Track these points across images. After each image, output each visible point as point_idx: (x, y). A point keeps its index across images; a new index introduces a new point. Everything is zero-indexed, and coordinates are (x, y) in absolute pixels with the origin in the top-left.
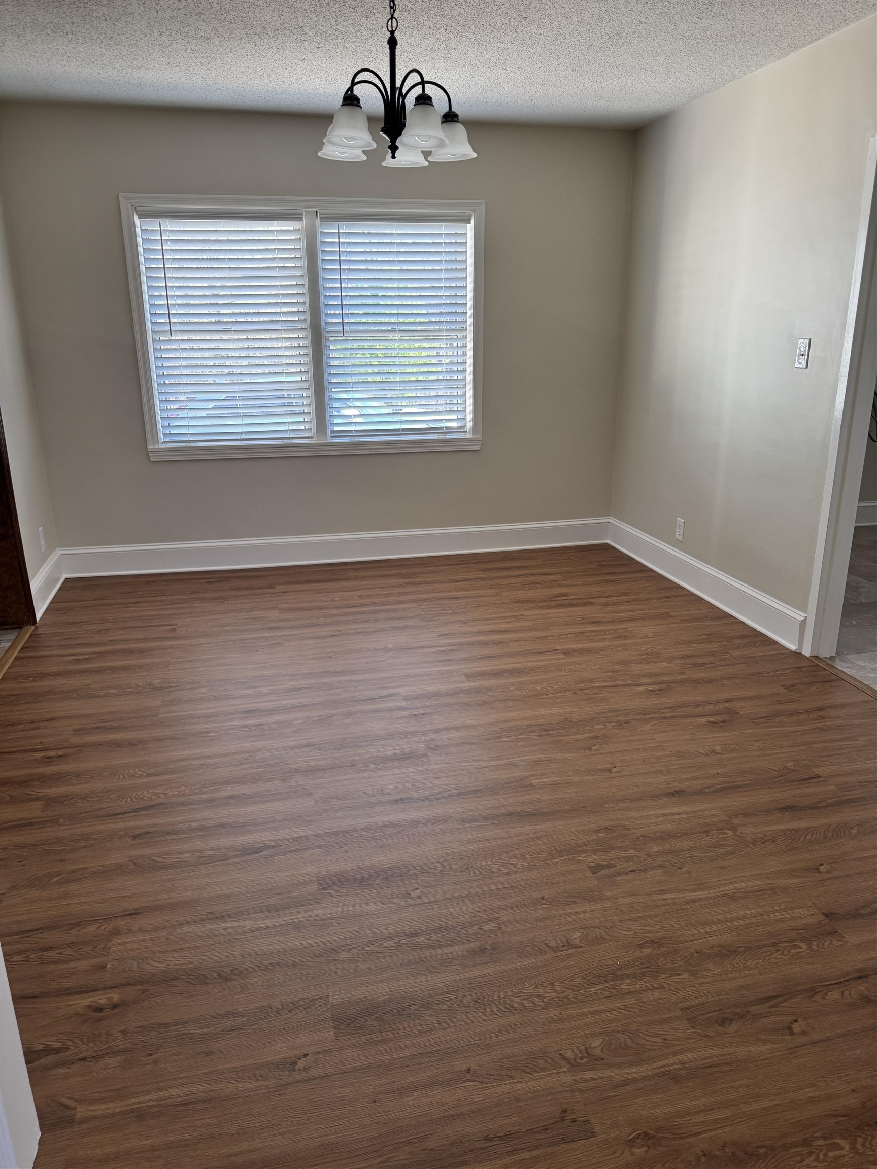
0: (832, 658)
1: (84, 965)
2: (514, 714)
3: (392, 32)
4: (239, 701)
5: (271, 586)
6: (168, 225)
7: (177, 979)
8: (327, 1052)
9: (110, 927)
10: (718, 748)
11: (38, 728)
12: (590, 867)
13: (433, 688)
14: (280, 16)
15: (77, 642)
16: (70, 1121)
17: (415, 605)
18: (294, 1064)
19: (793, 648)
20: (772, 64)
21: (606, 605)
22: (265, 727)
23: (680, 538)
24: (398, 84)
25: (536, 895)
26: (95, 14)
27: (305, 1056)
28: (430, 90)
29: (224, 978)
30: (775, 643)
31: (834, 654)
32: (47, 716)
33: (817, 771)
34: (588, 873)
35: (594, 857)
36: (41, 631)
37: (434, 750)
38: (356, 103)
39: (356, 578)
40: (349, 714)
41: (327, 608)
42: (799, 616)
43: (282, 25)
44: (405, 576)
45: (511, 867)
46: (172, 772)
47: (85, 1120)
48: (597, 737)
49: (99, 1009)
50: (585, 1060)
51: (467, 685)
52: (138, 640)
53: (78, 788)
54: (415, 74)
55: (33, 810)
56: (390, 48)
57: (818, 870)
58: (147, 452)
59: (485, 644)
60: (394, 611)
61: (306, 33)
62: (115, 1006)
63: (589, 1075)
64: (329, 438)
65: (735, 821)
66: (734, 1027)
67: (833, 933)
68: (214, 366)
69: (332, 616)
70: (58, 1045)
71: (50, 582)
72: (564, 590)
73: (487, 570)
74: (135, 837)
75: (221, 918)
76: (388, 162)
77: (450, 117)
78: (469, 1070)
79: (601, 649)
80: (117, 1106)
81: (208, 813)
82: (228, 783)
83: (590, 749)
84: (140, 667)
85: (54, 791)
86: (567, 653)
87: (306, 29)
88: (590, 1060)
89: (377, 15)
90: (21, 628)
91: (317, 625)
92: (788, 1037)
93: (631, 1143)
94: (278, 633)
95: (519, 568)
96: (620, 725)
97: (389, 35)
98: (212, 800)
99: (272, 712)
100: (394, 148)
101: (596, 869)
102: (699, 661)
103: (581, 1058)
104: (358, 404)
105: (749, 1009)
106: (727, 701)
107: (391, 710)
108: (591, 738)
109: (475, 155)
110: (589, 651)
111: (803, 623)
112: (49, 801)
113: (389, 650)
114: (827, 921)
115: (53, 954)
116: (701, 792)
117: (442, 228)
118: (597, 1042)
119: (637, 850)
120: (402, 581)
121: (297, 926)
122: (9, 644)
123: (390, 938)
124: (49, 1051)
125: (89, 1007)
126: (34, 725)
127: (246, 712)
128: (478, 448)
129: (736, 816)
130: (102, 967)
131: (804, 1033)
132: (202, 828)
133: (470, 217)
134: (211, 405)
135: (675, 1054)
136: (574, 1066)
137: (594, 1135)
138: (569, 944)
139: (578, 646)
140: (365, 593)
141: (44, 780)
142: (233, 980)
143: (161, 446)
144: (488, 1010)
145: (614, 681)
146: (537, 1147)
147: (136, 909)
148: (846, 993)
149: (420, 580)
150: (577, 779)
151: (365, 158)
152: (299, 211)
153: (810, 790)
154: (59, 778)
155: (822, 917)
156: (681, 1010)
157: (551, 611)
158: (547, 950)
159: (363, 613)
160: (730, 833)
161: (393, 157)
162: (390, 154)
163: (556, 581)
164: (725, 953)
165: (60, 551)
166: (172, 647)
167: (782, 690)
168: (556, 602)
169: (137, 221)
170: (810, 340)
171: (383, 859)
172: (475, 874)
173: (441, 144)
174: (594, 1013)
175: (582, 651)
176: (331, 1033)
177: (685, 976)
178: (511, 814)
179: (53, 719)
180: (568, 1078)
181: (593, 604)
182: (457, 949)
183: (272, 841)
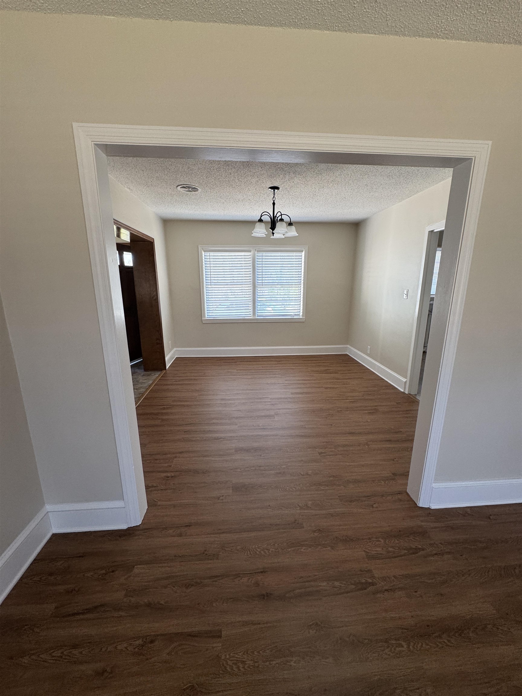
0: (416, 395)
1: (166, 465)
2: (304, 406)
3: (274, 201)
4: (220, 396)
5: (236, 362)
6: (212, 254)
7: (190, 471)
8: (229, 496)
9: (174, 455)
10: (369, 421)
11: (162, 399)
12: (319, 453)
13: (280, 396)
14: (243, 197)
15: (177, 376)
16: (156, 505)
17: (279, 370)
18: (219, 498)
19: (402, 391)
20: (397, 204)
21: (342, 374)
22: (226, 404)
23: (369, 353)
24: (275, 215)
25: (300, 459)
26: (192, 198)
27: (223, 496)
28: (283, 217)
29: (204, 473)
30: (397, 389)
31: (416, 393)
32: (166, 396)
33: (401, 430)
34: (318, 454)
35: (321, 450)
36: (167, 372)
37: (277, 415)
38: (262, 221)
39: (262, 361)
40: (252, 402)
41: (251, 370)
42: (404, 380)
43: (244, 199)
44: (277, 361)
45: (294, 451)
46: (198, 415)
47: (159, 506)
48: (329, 415)
49: (168, 477)
50: (305, 507)
51: (291, 396)
52: (194, 376)
53: (171, 417)
54: (279, 213)
55: (158, 422)
56: (273, 205)
57: (394, 460)
58: (202, 320)
59: (300, 384)
60: (273, 372)
61: (251, 201)
62: (172, 477)
63: (306, 511)
64: (256, 317)
65: (369, 443)
66: (354, 503)
67: (393, 479)
68: (232, 295)
69: (252, 372)
70: (156, 485)
71: (171, 358)
72: (329, 368)
73: (305, 360)
74: (185, 432)
75: (205, 456)
76: (272, 237)
77: (290, 224)
78: (269, 506)
79: (337, 388)
80: (169, 503)
81: (207, 427)
82: (213, 419)
83: (327, 418)
84: (193, 384)
85: (164, 417)
86: (326, 388)
87: (251, 200)
88: (307, 507)
89: (271, 196)
90: (162, 371)
91: (247, 375)
92: (371, 508)
93: (314, 532)
94: (235, 377)
95: (315, 360)
96: (338, 411)
97: (273, 202)
98: (208, 423)
99: (229, 400)
100: (273, 233)
101: (320, 453)
102: (369, 393)
103: (304, 506)
104: (272, 306)
105: (361, 498)
106: (376, 406)
107: (265, 402)
108: (328, 415)
109: (298, 235)
110: (333, 388)
111: (406, 382)
112: (163, 420)
113: (269, 384)
114: (393, 476)
115: (158, 461)
116: (360, 433)
117: (294, 254)
118: (310, 503)
119: (335, 449)
120: (276, 363)
121: (227, 461)
122: (158, 375)
123: (254, 467)
124: (153, 486)
125: (165, 476)
126: (162, 398)
127: (221, 399)
128: (304, 321)
129: (370, 442)
130: (171, 466)
131: (377, 507)
132: (204, 431)
133: (303, 251)
134: (226, 307)
135: (333, 509)
136: (301, 508)
137: (303, 527)
138: (307, 474)
139: (330, 386)
140: (264, 366)
141: (162, 414)
142: (206, 473)
143: (206, 318)
144: (278, 490)
145: (340, 397)
146: (285, 529)
147: (182, 452)
148: (394, 497)
149: (283, 362)
150: (320, 427)
151: (265, 236)
152: (251, 249)
153: (397, 436)
154: (167, 414)
155: (391, 474)
156: (339, 496)
157: (323, 375)
158: (300, 475)
159: (262, 372)
160: (367, 446)
161: (273, 236)
162: (272, 235)
163: (327, 365)
164: (356, 481)
165: (175, 349)
166: (203, 379)
167: (396, 404)
168: (326, 372)
169: (203, 253)
170: (408, 290)
171: (256, 445)
172: (282, 451)
173: (286, 232)
174: (311, 494)
175: (331, 388)
176: (231, 491)
177: (342, 487)
178: (297, 435)
179: (167, 397)
180: (299, 511)
181: (338, 373)
182: (273, 472)
183: (223, 437)
